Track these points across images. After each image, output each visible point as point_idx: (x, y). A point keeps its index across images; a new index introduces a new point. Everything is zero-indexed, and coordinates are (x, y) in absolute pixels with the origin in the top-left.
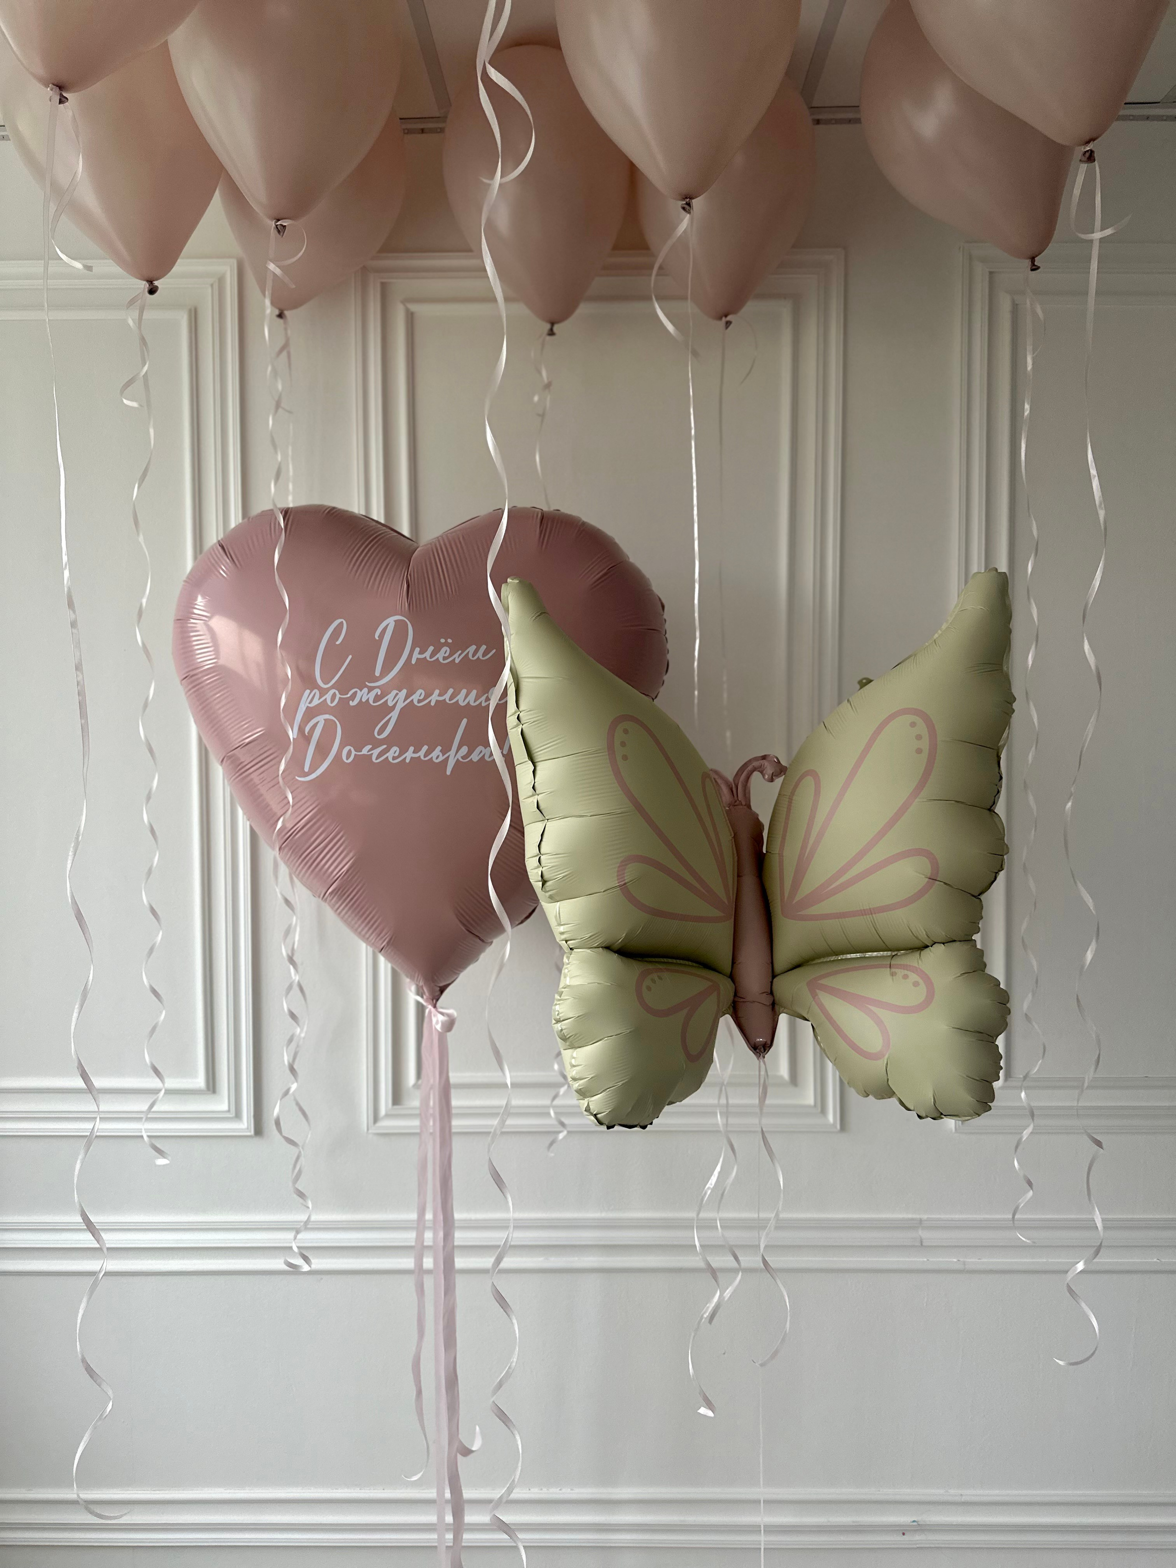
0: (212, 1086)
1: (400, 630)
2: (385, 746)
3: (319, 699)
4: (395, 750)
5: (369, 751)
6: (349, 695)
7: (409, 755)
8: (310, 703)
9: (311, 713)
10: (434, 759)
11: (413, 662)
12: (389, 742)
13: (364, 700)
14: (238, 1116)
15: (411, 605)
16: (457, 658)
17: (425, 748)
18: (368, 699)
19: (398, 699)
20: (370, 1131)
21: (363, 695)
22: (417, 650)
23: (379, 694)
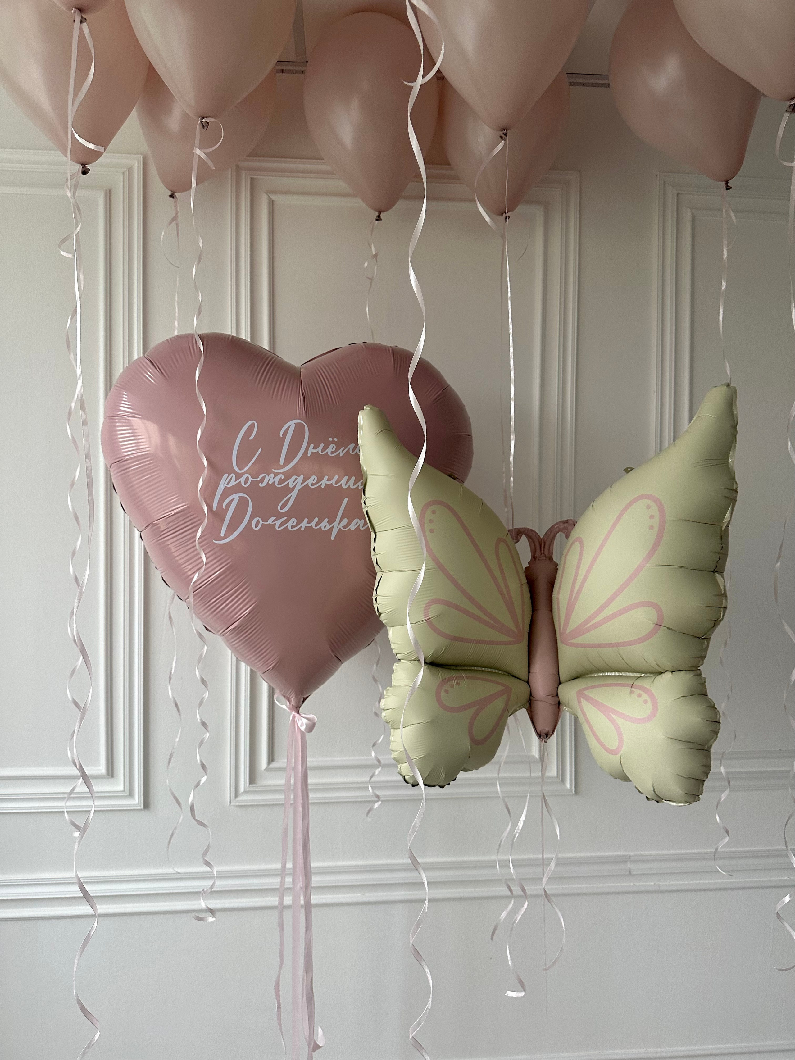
0: (111, 772)
1: (299, 430)
2: (286, 518)
3: (235, 481)
4: (293, 521)
5: (273, 522)
6: (259, 479)
7: (304, 524)
8: (228, 484)
9: (227, 492)
10: (323, 528)
11: (309, 455)
12: (289, 515)
13: (270, 483)
14: (131, 795)
15: (307, 412)
16: (341, 453)
17: (316, 519)
18: (274, 482)
19: (296, 483)
20: (232, 804)
21: (270, 479)
22: (312, 446)
23: (282, 478)
